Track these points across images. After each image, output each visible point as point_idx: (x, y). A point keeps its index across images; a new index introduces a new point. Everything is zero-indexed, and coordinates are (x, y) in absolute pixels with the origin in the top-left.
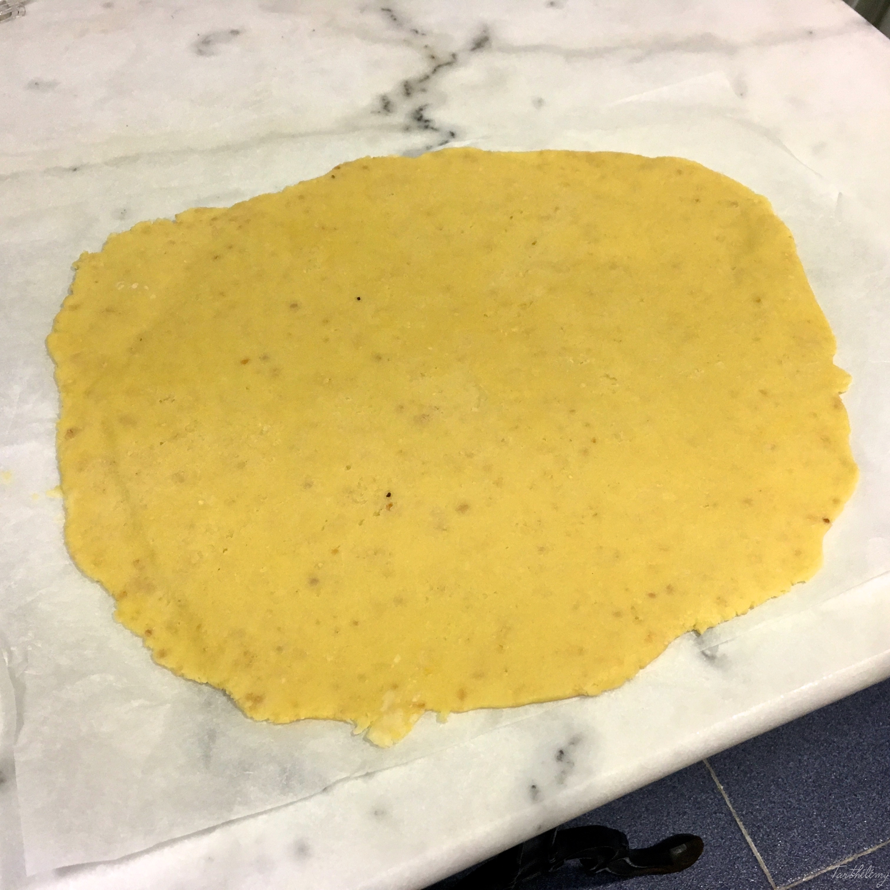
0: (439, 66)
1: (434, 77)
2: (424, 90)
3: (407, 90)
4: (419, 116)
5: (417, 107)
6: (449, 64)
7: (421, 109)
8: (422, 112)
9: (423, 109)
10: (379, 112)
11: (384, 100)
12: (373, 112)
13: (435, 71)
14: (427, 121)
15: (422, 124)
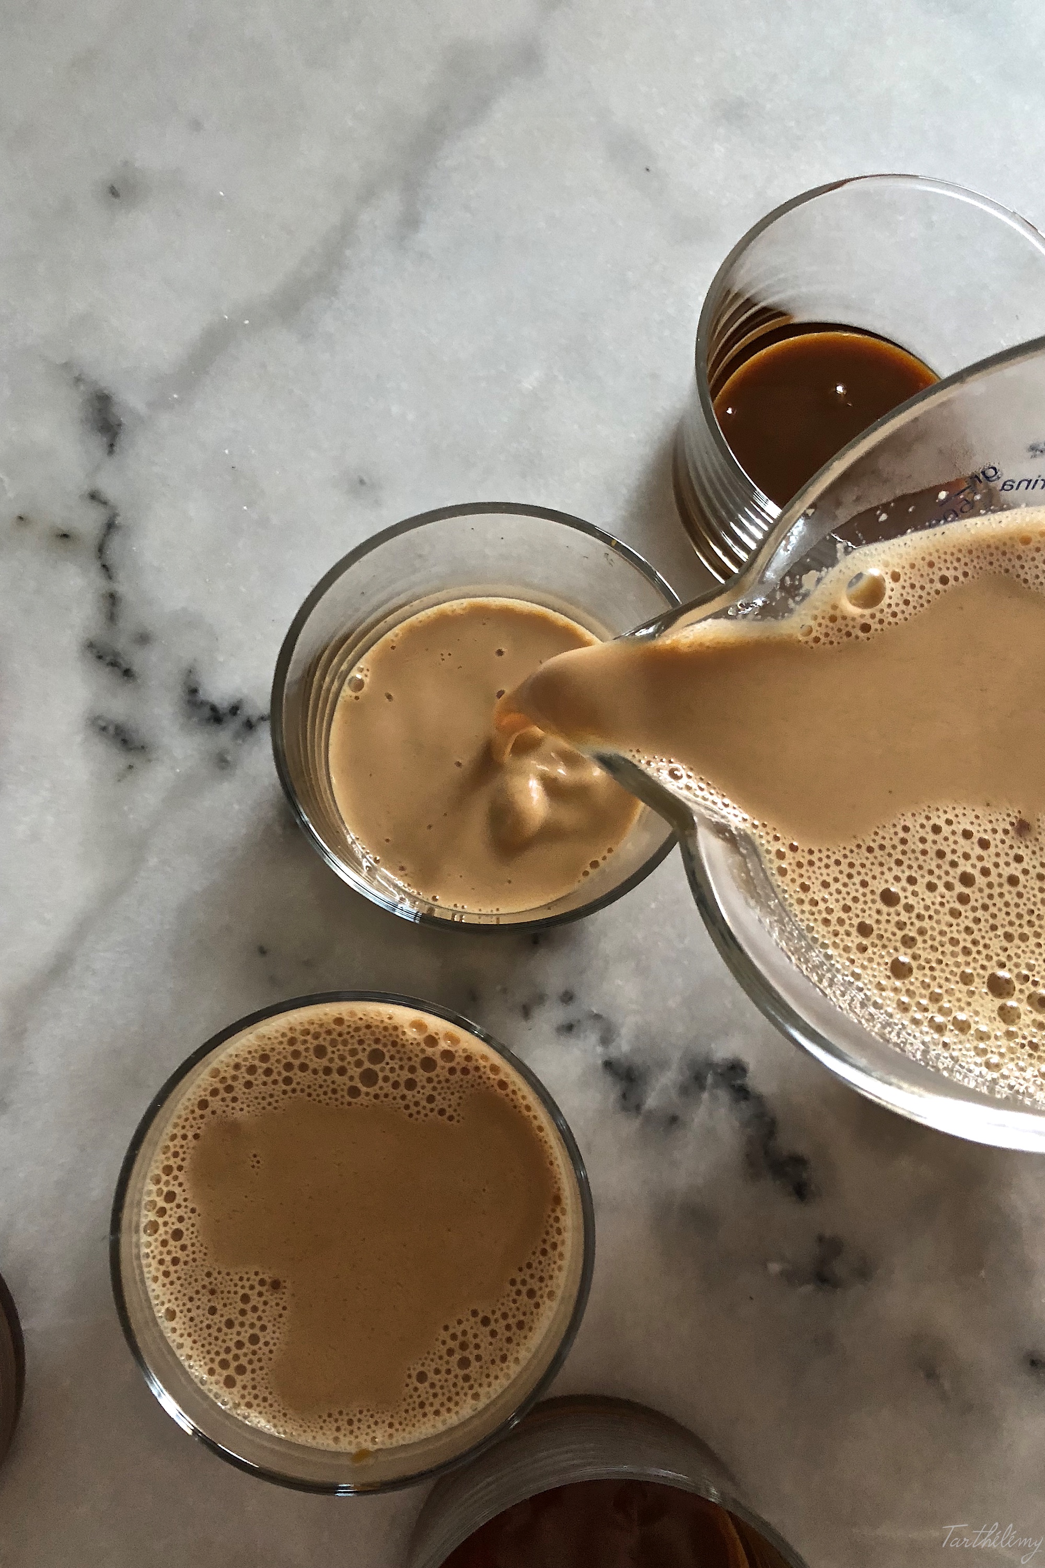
0: (101, 549)
1: (122, 588)
2: (144, 639)
3: (114, 664)
4: (207, 712)
5: (178, 692)
6: (110, 526)
7: (194, 691)
8: (202, 695)
9: (194, 686)
10: (131, 767)
11: (104, 729)
12: (120, 778)
13: (106, 570)
14: (235, 710)
15: (234, 725)
